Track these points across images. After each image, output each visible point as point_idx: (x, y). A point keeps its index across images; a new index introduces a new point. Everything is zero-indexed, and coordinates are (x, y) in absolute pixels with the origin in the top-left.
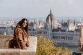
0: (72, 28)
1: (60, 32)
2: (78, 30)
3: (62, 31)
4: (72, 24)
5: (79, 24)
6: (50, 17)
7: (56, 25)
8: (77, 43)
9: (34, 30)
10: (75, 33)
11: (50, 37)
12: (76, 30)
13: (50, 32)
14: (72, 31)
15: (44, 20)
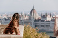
0: (49, 19)
1: (40, 22)
2: (54, 20)
3: (42, 21)
4: (49, 16)
5: (54, 16)
7: (37, 17)
8: (52, 30)
9: (21, 21)
10: (51, 22)
11: (33, 26)
12: (52, 20)
13: (33, 22)
14: (49, 21)
15: (29, 14)
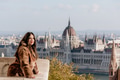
0: (100, 46)
1: (82, 53)
2: (109, 50)
3: (85, 51)
4: (100, 41)
5: (110, 42)
6: (68, 30)
7: (77, 42)
8: (107, 70)
9: (45, 50)
10: (105, 54)
11: (68, 60)
12: (106, 50)
13: (68, 53)
14: (99, 52)
